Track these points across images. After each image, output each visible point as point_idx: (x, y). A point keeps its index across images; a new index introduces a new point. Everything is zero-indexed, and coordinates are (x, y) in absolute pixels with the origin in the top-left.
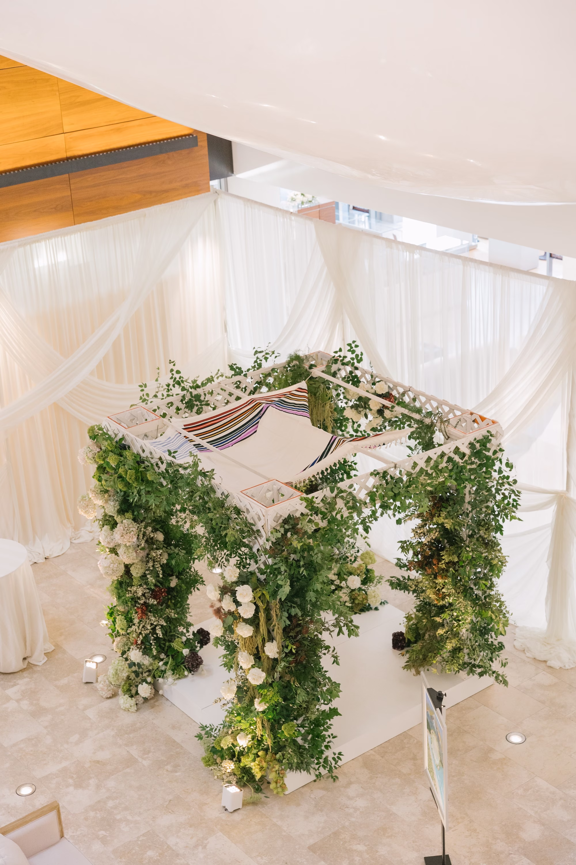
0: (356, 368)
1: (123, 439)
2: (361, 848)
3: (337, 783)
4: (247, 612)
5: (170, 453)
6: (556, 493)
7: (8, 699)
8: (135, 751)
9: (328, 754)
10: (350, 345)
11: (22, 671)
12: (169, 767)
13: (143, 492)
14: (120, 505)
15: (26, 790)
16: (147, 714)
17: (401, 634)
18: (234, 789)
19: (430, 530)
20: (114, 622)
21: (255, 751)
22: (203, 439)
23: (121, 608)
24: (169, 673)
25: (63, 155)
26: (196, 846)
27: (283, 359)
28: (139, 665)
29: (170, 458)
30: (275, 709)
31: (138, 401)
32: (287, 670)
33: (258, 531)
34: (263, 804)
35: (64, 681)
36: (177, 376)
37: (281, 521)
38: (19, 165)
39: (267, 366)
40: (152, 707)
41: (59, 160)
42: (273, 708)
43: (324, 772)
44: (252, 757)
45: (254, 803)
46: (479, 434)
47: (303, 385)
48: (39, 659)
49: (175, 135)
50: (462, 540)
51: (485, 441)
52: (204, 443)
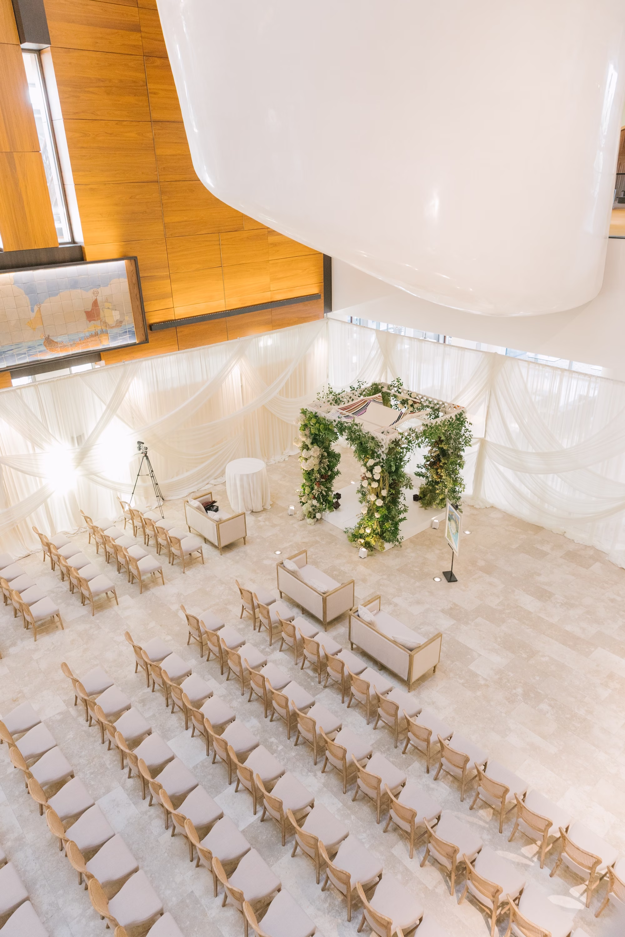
0: (400, 389)
1: (316, 413)
2: (417, 569)
3: (402, 548)
4: (377, 477)
5: (339, 418)
6: (480, 439)
7: (260, 521)
8: (318, 538)
9: (398, 537)
10: (397, 379)
11: (262, 511)
12: (333, 544)
13: (326, 434)
14: (313, 440)
15: (278, 553)
16: (318, 526)
17: (416, 495)
18: (364, 549)
19: (436, 451)
20: (304, 490)
21: (372, 535)
22: (350, 413)
23: (307, 484)
24: (327, 509)
25: (270, 301)
26: (352, 570)
27: (369, 385)
28: (316, 506)
29: (339, 420)
30: (383, 517)
31: (316, 400)
32: (389, 502)
33: (382, 445)
34: (375, 556)
35: (281, 515)
36: (331, 390)
37: (391, 441)
38: (253, 304)
39: (363, 387)
40: (320, 523)
41: (268, 303)
42: (382, 517)
43: (397, 543)
44: (371, 537)
45: (371, 555)
46: (459, 411)
47: (380, 394)
48: (268, 507)
49: (312, 294)
50: (449, 455)
51: (461, 414)
52: (350, 414)
